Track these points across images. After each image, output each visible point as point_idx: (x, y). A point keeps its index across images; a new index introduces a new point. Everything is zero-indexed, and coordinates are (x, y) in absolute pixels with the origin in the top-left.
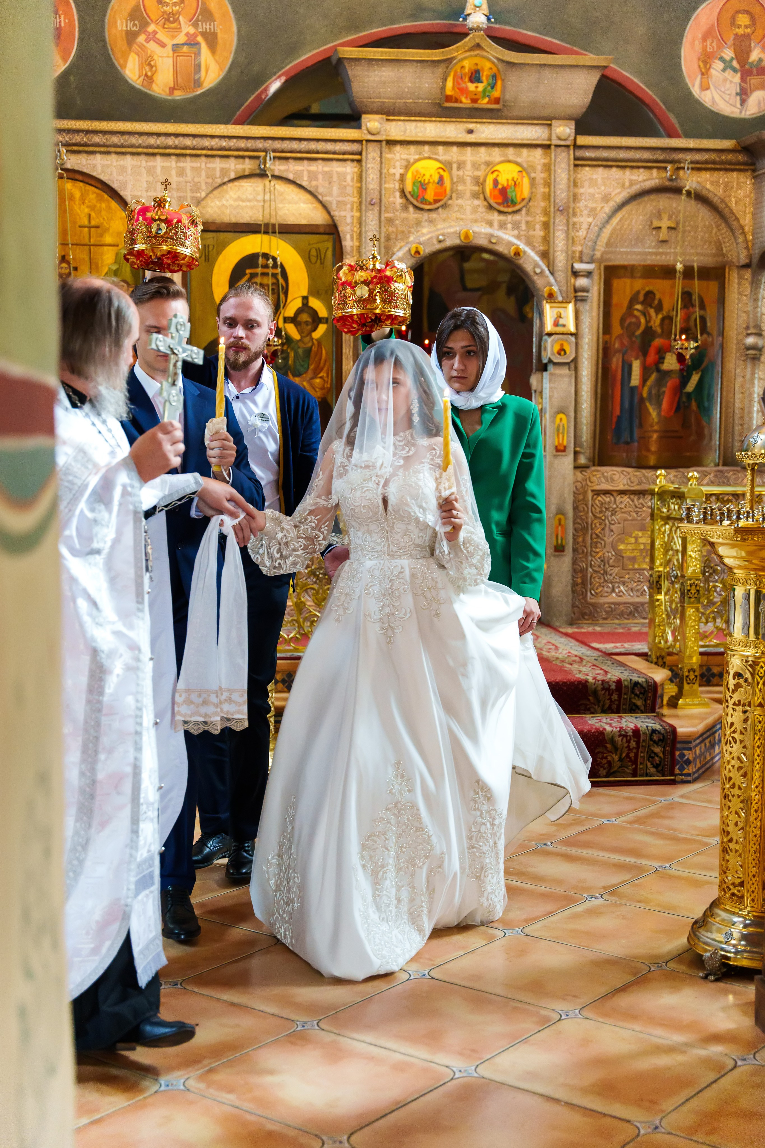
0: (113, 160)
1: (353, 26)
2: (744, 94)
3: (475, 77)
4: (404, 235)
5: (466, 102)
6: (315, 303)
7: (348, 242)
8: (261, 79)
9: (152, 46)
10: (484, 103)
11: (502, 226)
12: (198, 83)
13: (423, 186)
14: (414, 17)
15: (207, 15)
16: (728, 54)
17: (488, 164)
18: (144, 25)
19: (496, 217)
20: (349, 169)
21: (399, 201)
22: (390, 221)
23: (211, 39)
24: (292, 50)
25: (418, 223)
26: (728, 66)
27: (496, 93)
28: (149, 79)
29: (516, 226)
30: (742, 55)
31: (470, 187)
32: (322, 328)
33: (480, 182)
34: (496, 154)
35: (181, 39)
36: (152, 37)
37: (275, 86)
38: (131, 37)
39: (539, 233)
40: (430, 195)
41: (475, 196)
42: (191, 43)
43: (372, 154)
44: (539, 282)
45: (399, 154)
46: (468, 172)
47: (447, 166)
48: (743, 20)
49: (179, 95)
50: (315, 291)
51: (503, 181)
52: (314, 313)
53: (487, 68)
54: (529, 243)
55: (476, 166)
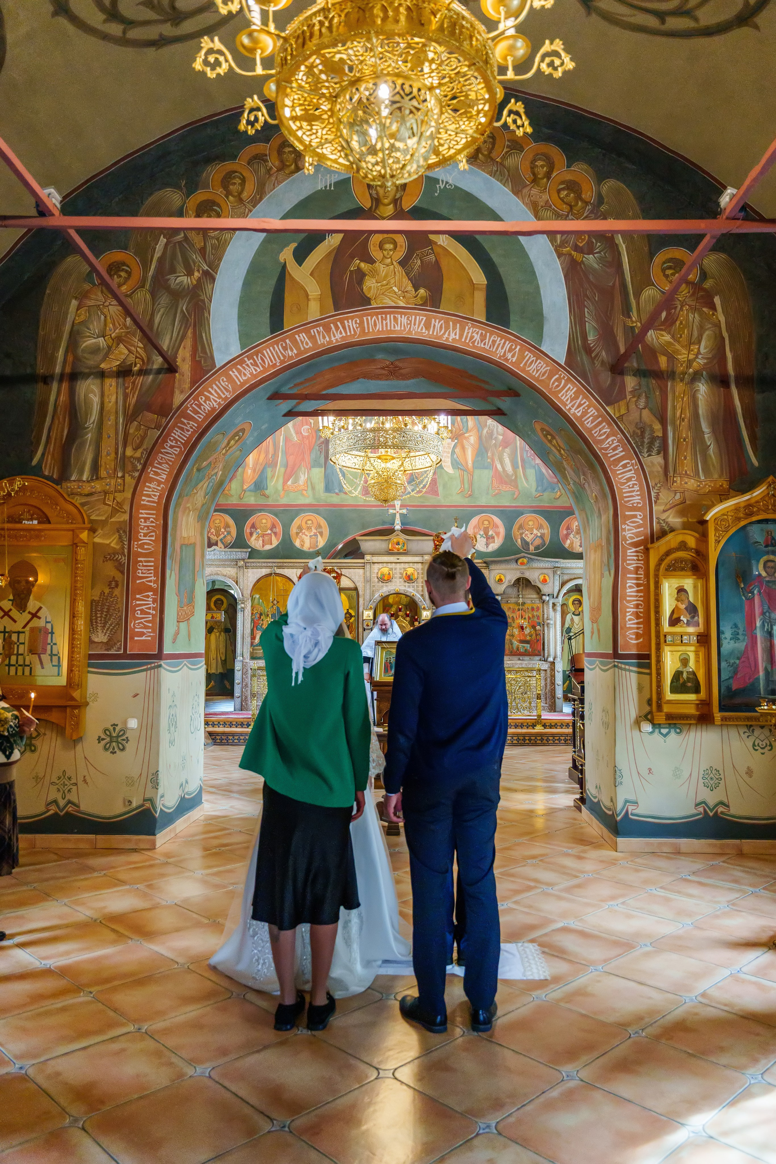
0: (290, 570)
1: (363, 528)
2: (487, 545)
3: (398, 544)
4: (378, 590)
5: (396, 551)
6: (351, 611)
7: (361, 593)
8: (336, 544)
9: (304, 536)
10: (401, 551)
11: (409, 587)
12: (317, 546)
13: (384, 575)
14: (382, 525)
15: (320, 526)
16: (482, 533)
17: (405, 569)
18: (301, 530)
19: (407, 584)
20: (361, 571)
21: (376, 580)
22: (374, 586)
23: (321, 534)
24: (346, 535)
25: (382, 587)
26: (482, 536)
27: (405, 548)
28: (302, 546)
29: (413, 587)
30: (486, 533)
31: (398, 575)
32: (353, 619)
33: (401, 574)
34: (407, 565)
35: (312, 534)
36: (304, 534)
37: (340, 546)
38: (297, 534)
39: (420, 589)
40: (386, 578)
41: (400, 578)
42: (315, 535)
43: (368, 566)
44: (420, 604)
45: (376, 566)
46: (398, 571)
47: (391, 569)
48: (486, 523)
49: (311, 550)
50: (351, 608)
51: (408, 573)
52: (350, 614)
53: (401, 541)
54: (417, 592)
55: (400, 569)
